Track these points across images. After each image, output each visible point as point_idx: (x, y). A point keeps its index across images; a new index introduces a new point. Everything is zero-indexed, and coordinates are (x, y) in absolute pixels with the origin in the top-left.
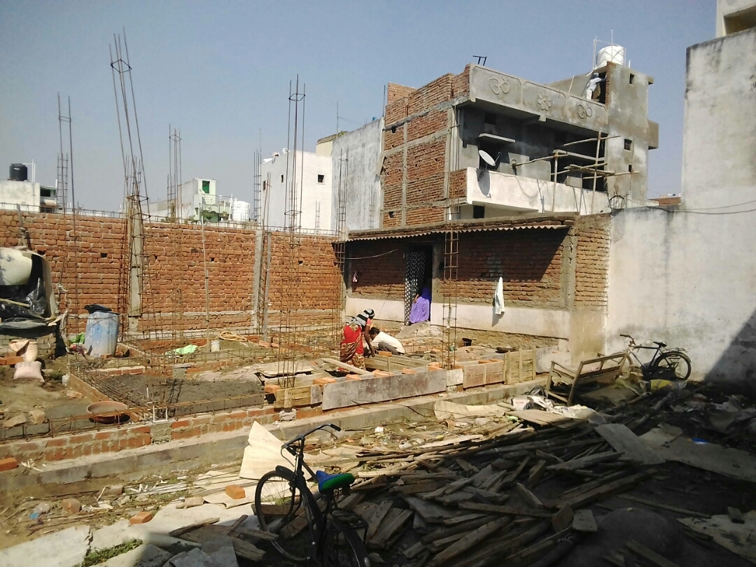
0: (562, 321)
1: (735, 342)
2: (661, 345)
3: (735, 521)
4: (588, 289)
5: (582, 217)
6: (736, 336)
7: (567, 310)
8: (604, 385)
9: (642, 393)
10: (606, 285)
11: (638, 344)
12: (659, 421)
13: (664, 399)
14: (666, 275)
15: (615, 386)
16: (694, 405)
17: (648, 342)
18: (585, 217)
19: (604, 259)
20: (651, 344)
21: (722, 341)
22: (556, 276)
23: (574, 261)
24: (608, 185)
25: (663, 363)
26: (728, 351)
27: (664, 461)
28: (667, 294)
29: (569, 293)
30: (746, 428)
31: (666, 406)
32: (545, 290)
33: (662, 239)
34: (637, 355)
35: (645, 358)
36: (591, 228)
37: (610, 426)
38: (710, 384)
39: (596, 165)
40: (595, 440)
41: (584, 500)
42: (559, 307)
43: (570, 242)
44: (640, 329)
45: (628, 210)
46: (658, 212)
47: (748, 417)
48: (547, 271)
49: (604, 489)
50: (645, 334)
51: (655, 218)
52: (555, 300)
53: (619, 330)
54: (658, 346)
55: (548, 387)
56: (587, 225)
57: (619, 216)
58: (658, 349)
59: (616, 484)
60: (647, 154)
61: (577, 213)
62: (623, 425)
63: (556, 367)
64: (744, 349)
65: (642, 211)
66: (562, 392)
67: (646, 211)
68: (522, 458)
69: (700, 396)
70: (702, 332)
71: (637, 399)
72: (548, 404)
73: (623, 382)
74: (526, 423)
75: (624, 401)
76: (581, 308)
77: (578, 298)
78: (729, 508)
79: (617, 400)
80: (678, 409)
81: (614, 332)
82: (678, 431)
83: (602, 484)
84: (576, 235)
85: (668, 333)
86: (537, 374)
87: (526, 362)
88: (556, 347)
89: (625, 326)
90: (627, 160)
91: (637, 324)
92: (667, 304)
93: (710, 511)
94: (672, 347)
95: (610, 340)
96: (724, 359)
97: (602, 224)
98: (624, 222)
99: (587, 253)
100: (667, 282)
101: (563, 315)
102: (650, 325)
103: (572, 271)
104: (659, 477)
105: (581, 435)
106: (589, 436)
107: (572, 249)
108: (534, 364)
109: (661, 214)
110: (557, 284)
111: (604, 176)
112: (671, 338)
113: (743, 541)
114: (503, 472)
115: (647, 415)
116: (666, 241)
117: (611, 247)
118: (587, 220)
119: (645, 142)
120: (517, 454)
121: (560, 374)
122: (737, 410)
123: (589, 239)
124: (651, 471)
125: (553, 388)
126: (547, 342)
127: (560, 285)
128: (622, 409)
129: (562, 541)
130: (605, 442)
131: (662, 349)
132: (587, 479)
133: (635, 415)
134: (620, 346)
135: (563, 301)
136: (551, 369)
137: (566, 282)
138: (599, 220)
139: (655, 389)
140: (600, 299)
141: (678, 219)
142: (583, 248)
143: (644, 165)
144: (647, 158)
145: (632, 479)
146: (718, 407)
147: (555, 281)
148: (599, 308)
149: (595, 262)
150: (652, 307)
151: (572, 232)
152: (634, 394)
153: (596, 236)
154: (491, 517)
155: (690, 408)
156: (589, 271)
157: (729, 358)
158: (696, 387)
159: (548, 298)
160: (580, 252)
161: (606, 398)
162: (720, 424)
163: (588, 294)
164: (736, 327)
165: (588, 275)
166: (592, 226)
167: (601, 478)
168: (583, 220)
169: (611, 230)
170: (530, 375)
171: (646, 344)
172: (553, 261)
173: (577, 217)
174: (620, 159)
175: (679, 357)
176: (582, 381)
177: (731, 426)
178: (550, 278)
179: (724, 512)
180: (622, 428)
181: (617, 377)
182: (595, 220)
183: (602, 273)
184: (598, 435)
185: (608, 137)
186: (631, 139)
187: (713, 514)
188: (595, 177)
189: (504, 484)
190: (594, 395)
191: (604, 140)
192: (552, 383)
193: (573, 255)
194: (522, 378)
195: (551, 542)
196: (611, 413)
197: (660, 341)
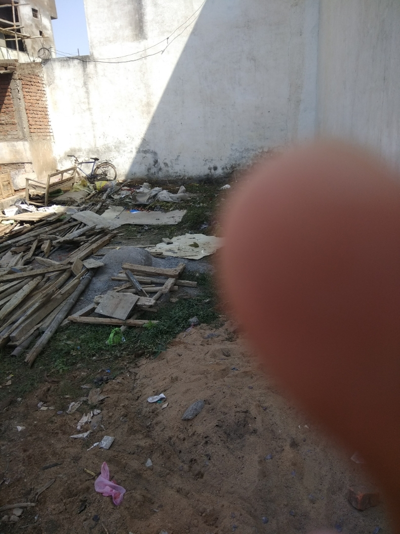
0: (24, 149)
1: (139, 152)
2: (96, 159)
3: (168, 243)
4: (38, 123)
5: (21, 64)
6: (138, 147)
7: (26, 140)
8: (66, 191)
9: (92, 192)
10: (50, 120)
11: (80, 160)
12: (108, 205)
13: (107, 192)
14: (89, 109)
15: (74, 190)
16: (124, 193)
17: (87, 159)
18: (23, 64)
19: (44, 99)
20: (89, 160)
21: (131, 151)
22: (11, 114)
23: (22, 100)
24: (27, 46)
25: (99, 171)
26: (135, 158)
27: (120, 226)
28: (93, 123)
29: (24, 127)
30: (157, 199)
31: (109, 197)
32: (4, 126)
33: (82, 82)
34: (82, 169)
35: (87, 171)
36: (29, 74)
37: (81, 213)
38: (129, 180)
39: (15, 27)
40: (75, 223)
41: (86, 254)
42: (18, 139)
43: (16, 85)
44: (80, 150)
45: (54, 60)
46: (76, 62)
47: (156, 192)
48: (3, 110)
49: (94, 246)
50: (83, 153)
51: (74, 66)
52: (15, 133)
53: (65, 153)
54: (94, 161)
55: (27, 198)
56: (27, 71)
57: (48, 65)
58: (94, 162)
59: (99, 242)
60: (50, 23)
61: (16, 61)
62: (89, 211)
63: (30, 182)
64: (144, 155)
65: (65, 60)
66: (39, 201)
67: (67, 60)
68: (31, 243)
69: (126, 188)
70: (118, 147)
71: (90, 196)
72: (32, 208)
73: (78, 187)
74: (22, 223)
75: (82, 198)
76: (36, 138)
77: (32, 131)
78: (163, 239)
79: (79, 199)
80: (116, 197)
81: (62, 155)
82: (121, 208)
83: (92, 243)
84: (19, 79)
85: (98, 151)
86: (15, 191)
87: (5, 183)
88: (24, 170)
89: (69, 150)
90: (37, 27)
91: (77, 147)
92: (94, 130)
93: (154, 243)
94: (103, 159)
95: (61, 161)
96: (135, 163)
97: (37, 71)
98: (52, 69)
99: (30, 94)
100: (91, 114)
101: (24, 144)
102: (85, 146)
103: (23, 108)
104: (120, 234)
105: (63, 222)
106: (69, 222)
107: (19, 91)
108: (11, 183)
109: (78, 63)
110: (13, 120)
111: (22, 39)
112: (101, 154)
113: (176, 251)
114: (20, 254)
115: (100, 203)
116: (85, 84)
117: (47, 89)
118: (25, 67)
119: (48, 13)
120: (26, 241)
121: (35, 187)
122: (148, 191)
123: (29, 83)
124: (115, 232)
125: (31, 199)
126: (15, 167)
127: (16, 121)
128: (83, 203)
129: (83, 279)
130: (82, 223)
131: (97, 162)
132: (82, 243)
133: (93, 204)
134: (68, 164)
135: (21, 133)
136: (26, 185)
137: (20, 118)
138: (34, 67)
139: (99, 188)
140: (47, 131)
141: (90, 67)
142: (27, 90)
143: (51, 31)
144: (51, 26)
145: (107, 238)
146: (138, 191)
147: (11, 118)
148: (48, 138)
149: (38, 102)
150: (84, 133)
151: (16, 76)
152: (87, 194)
153: (34, 80)
154: (29, 279)
155: (123, 195)
156: (35, 109)
157: (137, 162)
158: (121, 183)
159: (8, 132)
160: (26, 94)
161: (71, 198)
162: (143, 200)
163: (39, 127)
164: (137, 142)
165: (35, 112)
166: (30, 72)
167: (91, 240)
168: (22, 66)
169: (45, 77)
170: (10, 192)
171: (85, 160)
172: (6, 102)
173: (17, 64)
174: (31, 25)
175: (108, 166)
176: (51, 190)
177: (149, 199)
178: (7, 116)
179: (161, 241)
180: (88, 213)
181: (73, 184)
182: (31, 67)
183: (44, 110)
184: (75, 220)
185: (19, 4)
186: (36, 8)
187: (156, 244)
188: (17, 39)
189: (25, 261)
190: (61, 198)
191: (17, 6)
192: (30, 195)
193: (21, 95)
194: (4, 196)
195: (77, 280)
196: (78, 206)
197: (94, 157)
